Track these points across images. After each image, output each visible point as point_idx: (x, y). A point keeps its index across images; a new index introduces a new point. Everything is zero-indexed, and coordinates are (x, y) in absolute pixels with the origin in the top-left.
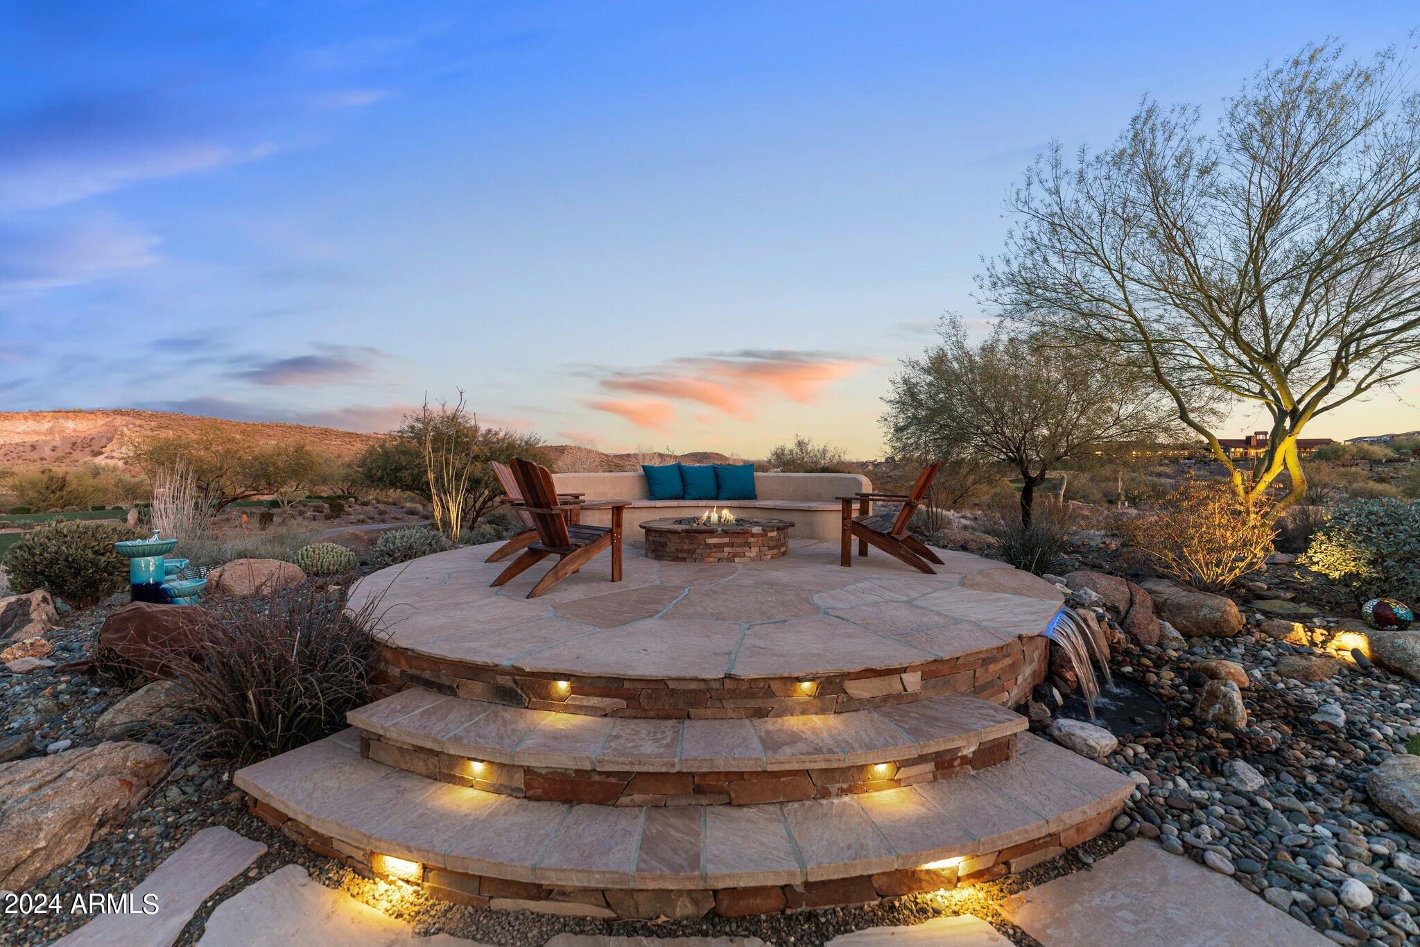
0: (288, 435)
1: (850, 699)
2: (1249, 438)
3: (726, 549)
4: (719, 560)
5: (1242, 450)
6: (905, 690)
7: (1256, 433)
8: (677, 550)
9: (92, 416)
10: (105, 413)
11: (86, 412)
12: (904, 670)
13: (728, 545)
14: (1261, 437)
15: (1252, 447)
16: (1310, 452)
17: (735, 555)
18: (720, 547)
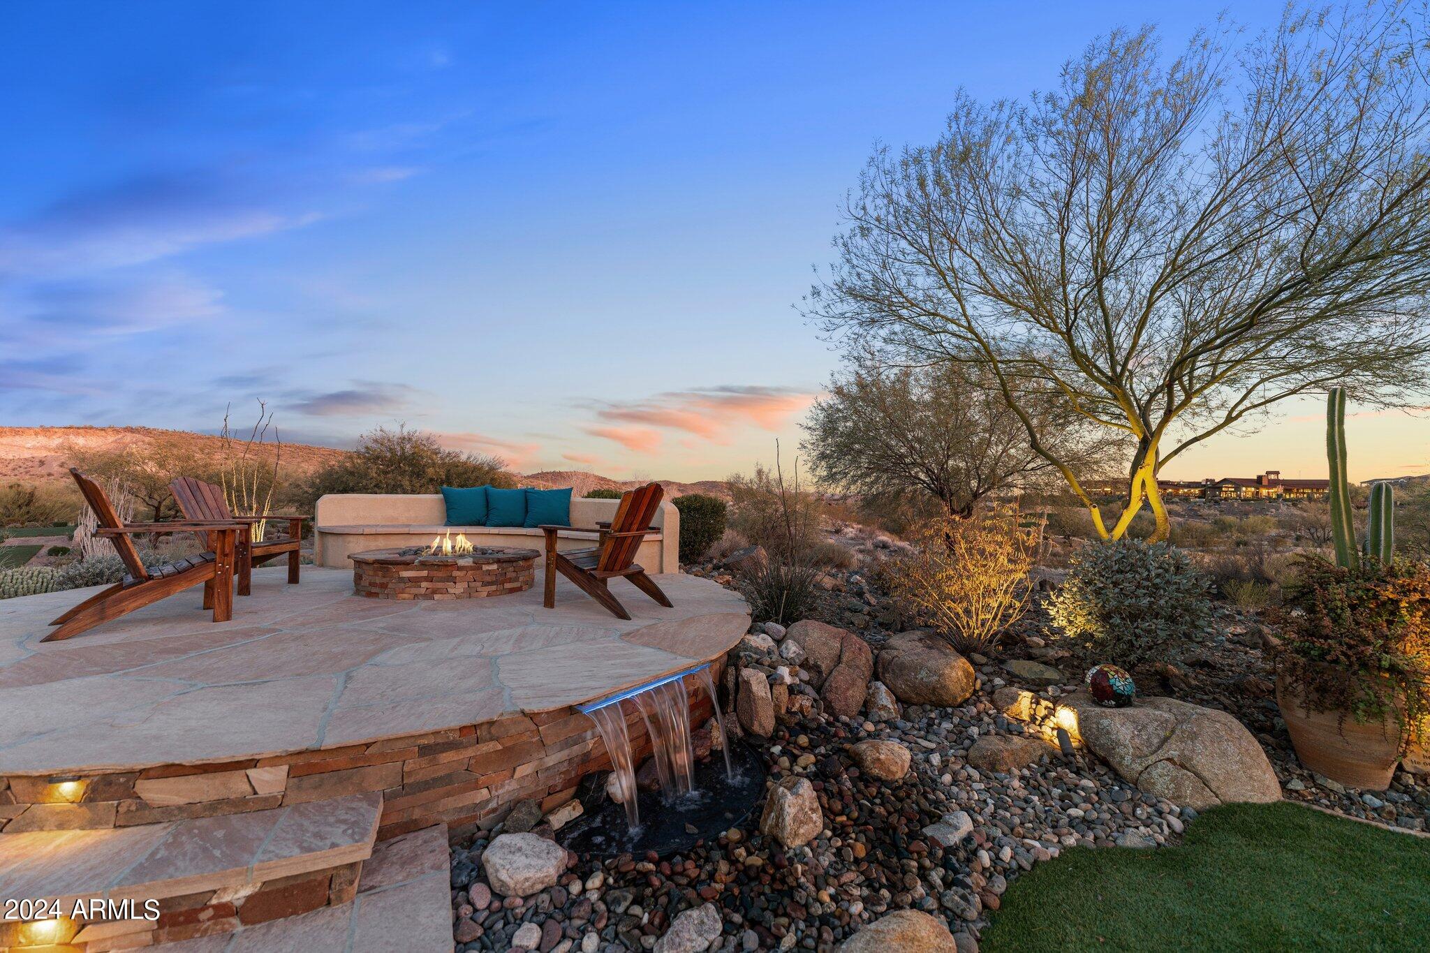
0: (296, 455)
1: (143, 806)
2: (1260, 478)
3: (424, 584)
4: (416, 596)
5: (1253, 489)
6: (255, 793)
7: (1268, 473)
8: (370, 584)
9: (103, 433)
10: (116, 431)
11: (97, 429)
12: (253, 763)
13: (427, 579)
14: (1273, 477)
15: (1265, 487)
16: (1323, 493)
17: (435, 592)
18: (415, 581)
